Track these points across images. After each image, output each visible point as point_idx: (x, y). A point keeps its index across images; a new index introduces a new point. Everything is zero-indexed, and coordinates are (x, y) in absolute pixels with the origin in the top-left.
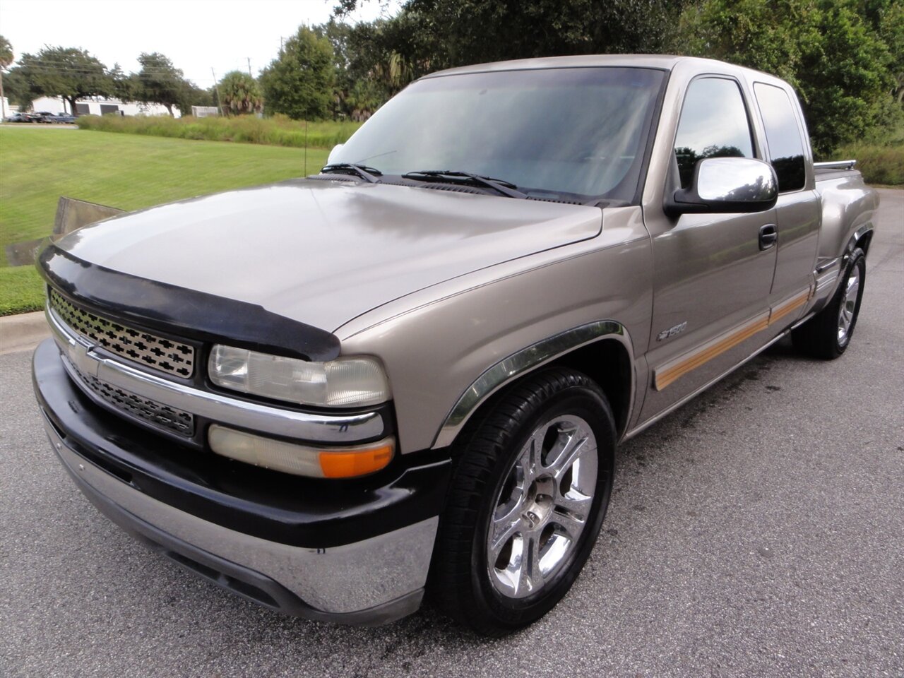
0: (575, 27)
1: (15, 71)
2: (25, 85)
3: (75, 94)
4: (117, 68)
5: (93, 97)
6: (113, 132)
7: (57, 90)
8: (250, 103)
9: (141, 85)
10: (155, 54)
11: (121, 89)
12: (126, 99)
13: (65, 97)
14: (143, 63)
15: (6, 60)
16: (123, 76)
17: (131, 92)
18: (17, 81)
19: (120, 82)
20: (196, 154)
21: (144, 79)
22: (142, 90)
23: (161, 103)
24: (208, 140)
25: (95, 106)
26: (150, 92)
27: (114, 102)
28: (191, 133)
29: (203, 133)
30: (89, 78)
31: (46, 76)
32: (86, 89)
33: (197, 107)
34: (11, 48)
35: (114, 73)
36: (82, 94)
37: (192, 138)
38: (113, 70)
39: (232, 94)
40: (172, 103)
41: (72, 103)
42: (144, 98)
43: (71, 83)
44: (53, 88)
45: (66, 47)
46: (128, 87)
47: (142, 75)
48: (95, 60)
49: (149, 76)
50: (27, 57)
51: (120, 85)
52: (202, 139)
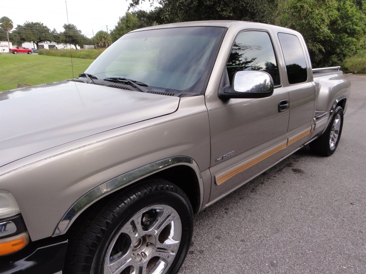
0: (226, 10)
1: (14, 32)
2: (18, 37)
3: (38, 41)
4: (55, 30)
5: (45, 42)
6: (52, 56)
7: (31, 39)
8: (107, 44)
9: (64, 37)
10: (70, 24)
11: (56, 38)
12: (58, 43)
13: (34, 42)
14: (65, 28)
15: (10, 27)
16: (57, 33)
17: (60, 40)
18: (15, 36)
19: (56, 36)
20: (83, 64)
21: (65, 34)
22: (65, 39)
23: (72, 44)
24: (89, 58)
25: (46, 45)
26: (68, 39)
27: (53, 43)
28: (82, 56)
29: (87, 56)
30: (44, 34)
31: (26, 34)
32: (42, 39)
33: (86, 45)
34: (12, 22)
35: (53, 32)
36: (41, 41)
37: (83, 58)
38: (53, 31)
39: (99, 40)
40: (77, 44)
41: (37, 44)
42: (66, 42)
43: (36, 36)
44: (29, 38)
45: (34, 22)
46: (59, 38)
47: (64, 33)
48: (46, 27)
49: (68, 33)
50: (19, 26)
51: (56, 37)
52: (86, 58)
